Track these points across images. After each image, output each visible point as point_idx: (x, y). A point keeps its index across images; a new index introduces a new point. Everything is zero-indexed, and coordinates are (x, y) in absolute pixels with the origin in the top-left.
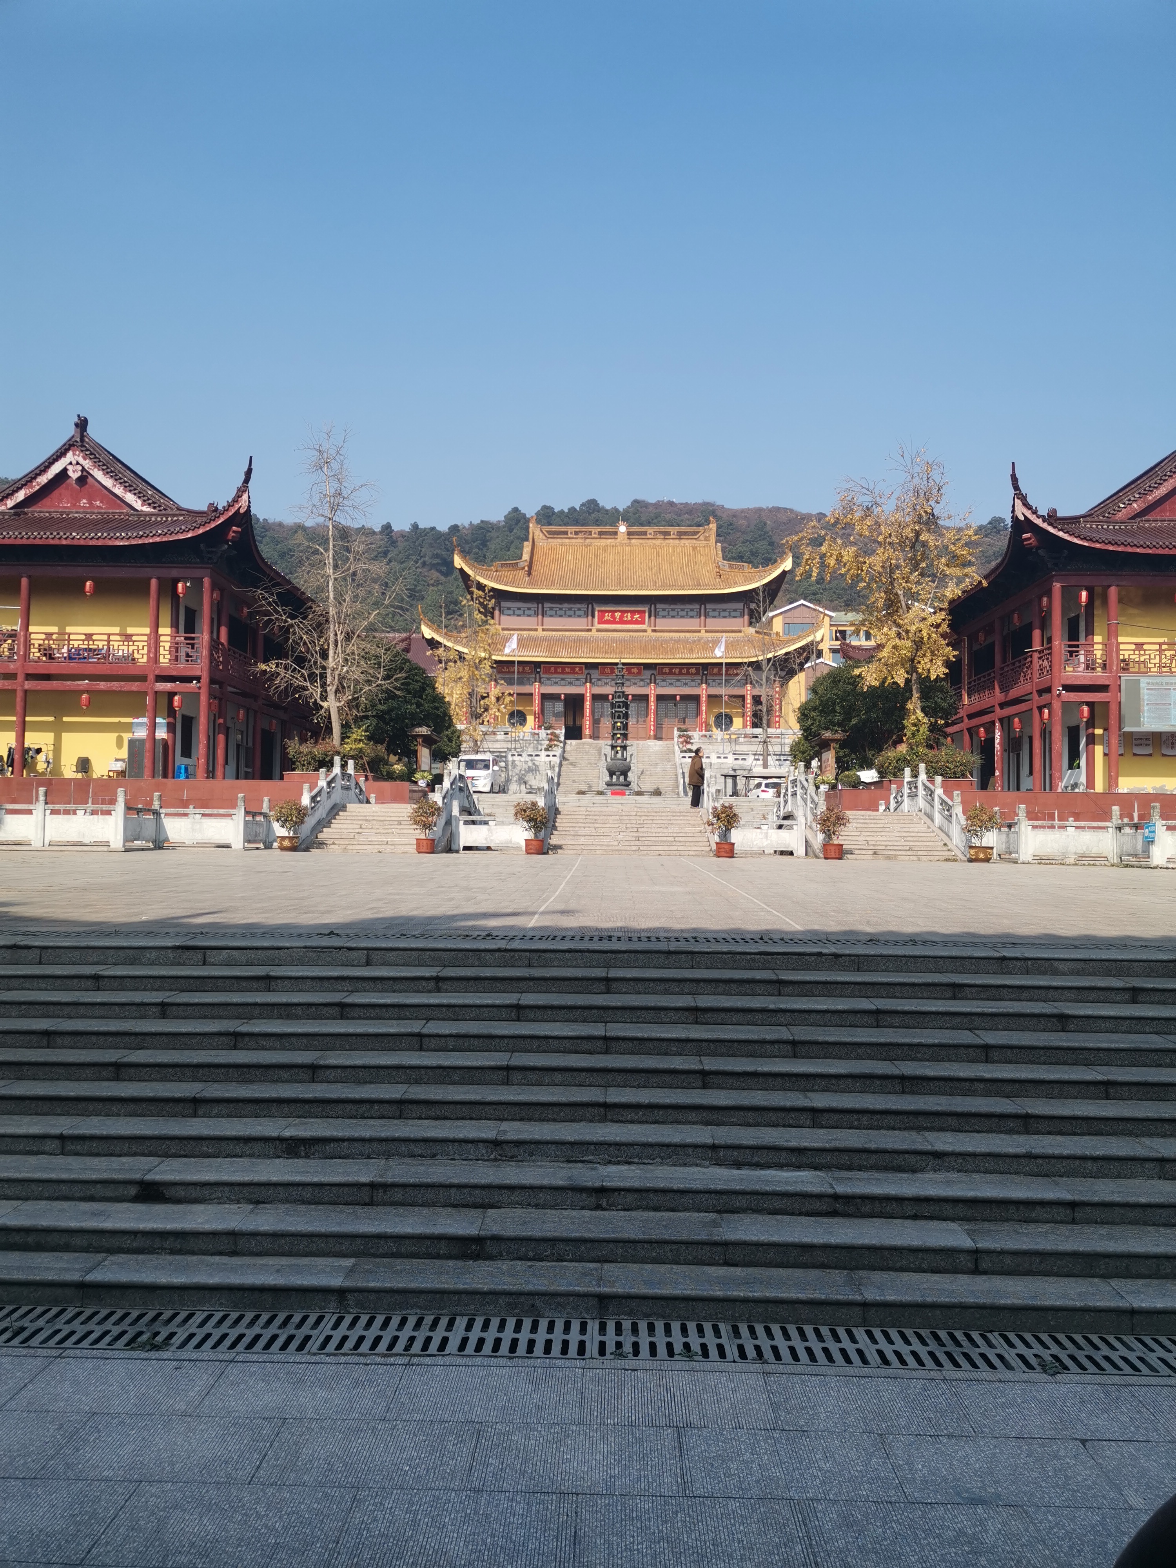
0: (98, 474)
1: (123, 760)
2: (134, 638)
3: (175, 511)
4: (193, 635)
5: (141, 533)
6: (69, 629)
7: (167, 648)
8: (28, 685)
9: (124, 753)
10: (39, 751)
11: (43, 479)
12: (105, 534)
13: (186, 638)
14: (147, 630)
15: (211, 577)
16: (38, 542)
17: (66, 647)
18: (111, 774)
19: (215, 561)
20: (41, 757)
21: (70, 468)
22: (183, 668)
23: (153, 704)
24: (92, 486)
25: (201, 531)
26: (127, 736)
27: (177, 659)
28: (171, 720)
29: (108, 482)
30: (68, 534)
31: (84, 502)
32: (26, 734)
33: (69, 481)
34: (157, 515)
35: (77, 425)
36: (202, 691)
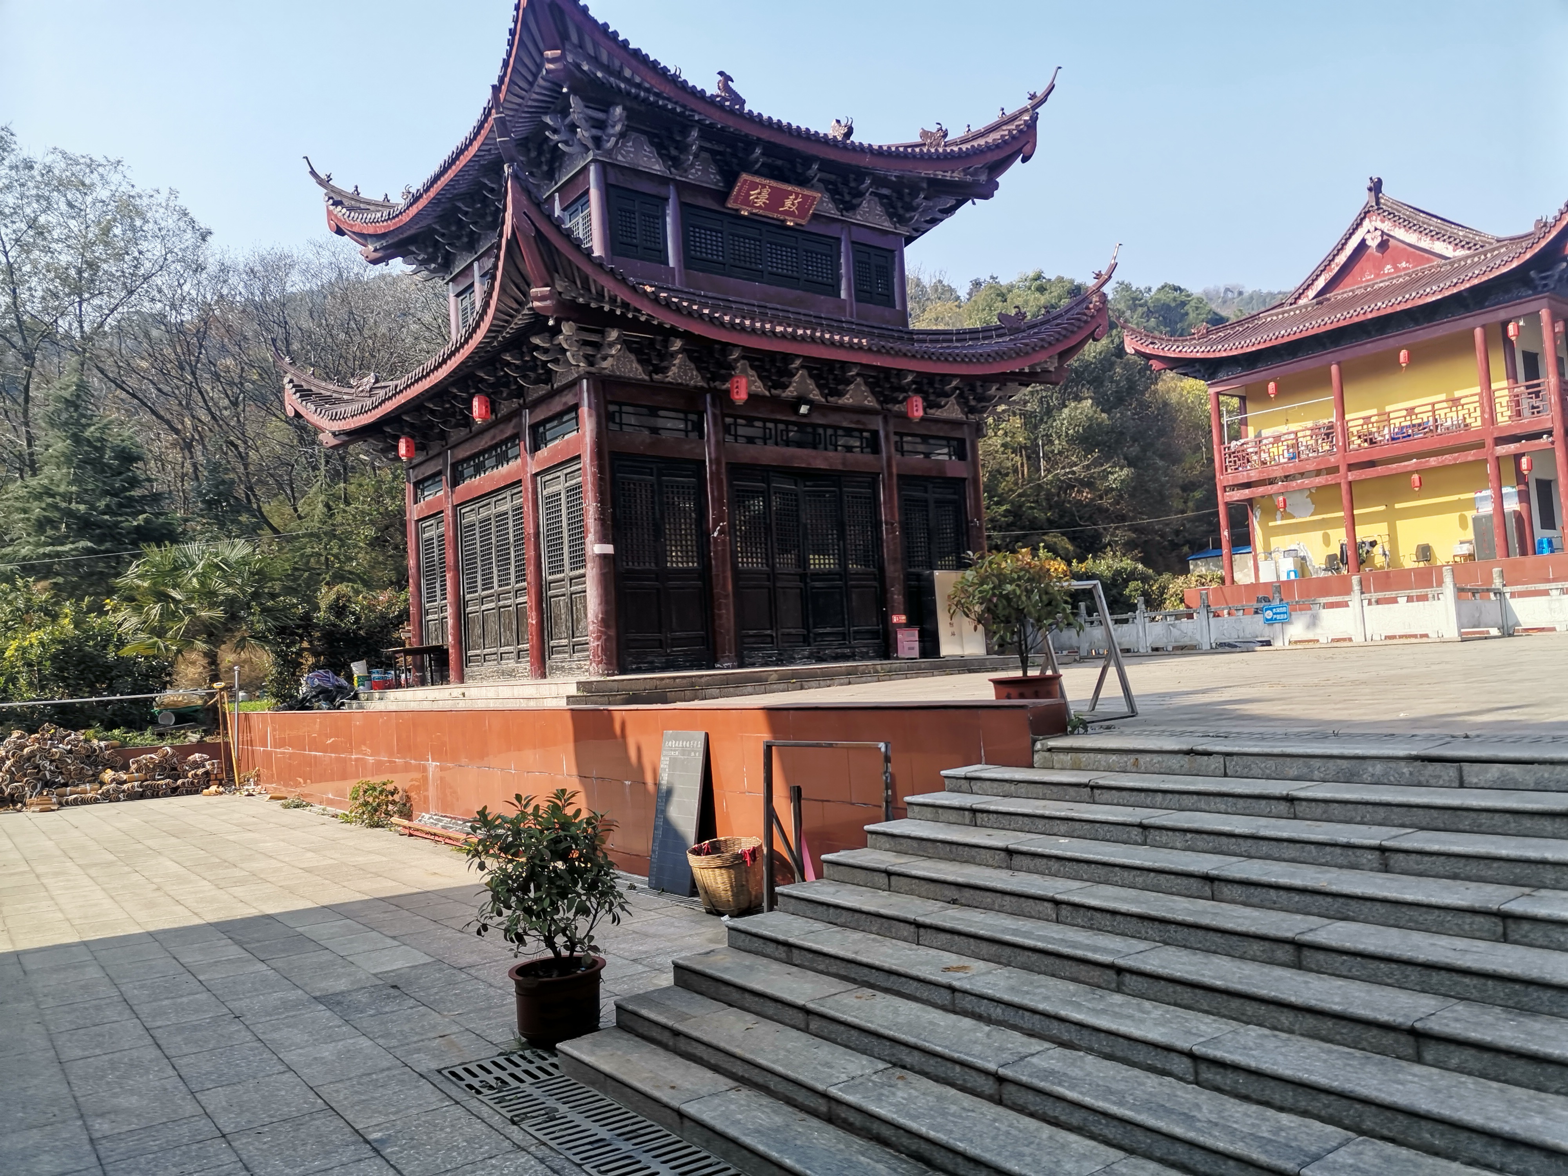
0: (1400, 233)
1: (1470, 542)
2: (1463, 401)
3: (1496, 245)
4: (1535, 382)
5: (1455, 281)
6: (1388, 409)
7: (1504, 404)
8: (1351, 476)
9: (1470, 534)
10: (1373, 544)
11: (1342, 259)
12: (1414, 294)
13: (1528, 387)
14: (1478, 389)
15: (1550, 307)
16: (1342, 324)
17: (1386, 429)
18: (1457, 559)
19: (1552, 286)
20: (1377, 550)
21: (1368, 237)
22: (1529, 422)
23: (1496, 472)
24: (1396, 248)
25: (1528, 256)
26: (1470, 514)
27: (1519, 413)
28: (1522, 487)
29: (1411, 238)
30: (1373, 306)
31: (1388, 268)
32: (1358, 528)
33: (1369, 251)
34: (1474, 256)
35: (1370, 189)
36: (1556, 445)
